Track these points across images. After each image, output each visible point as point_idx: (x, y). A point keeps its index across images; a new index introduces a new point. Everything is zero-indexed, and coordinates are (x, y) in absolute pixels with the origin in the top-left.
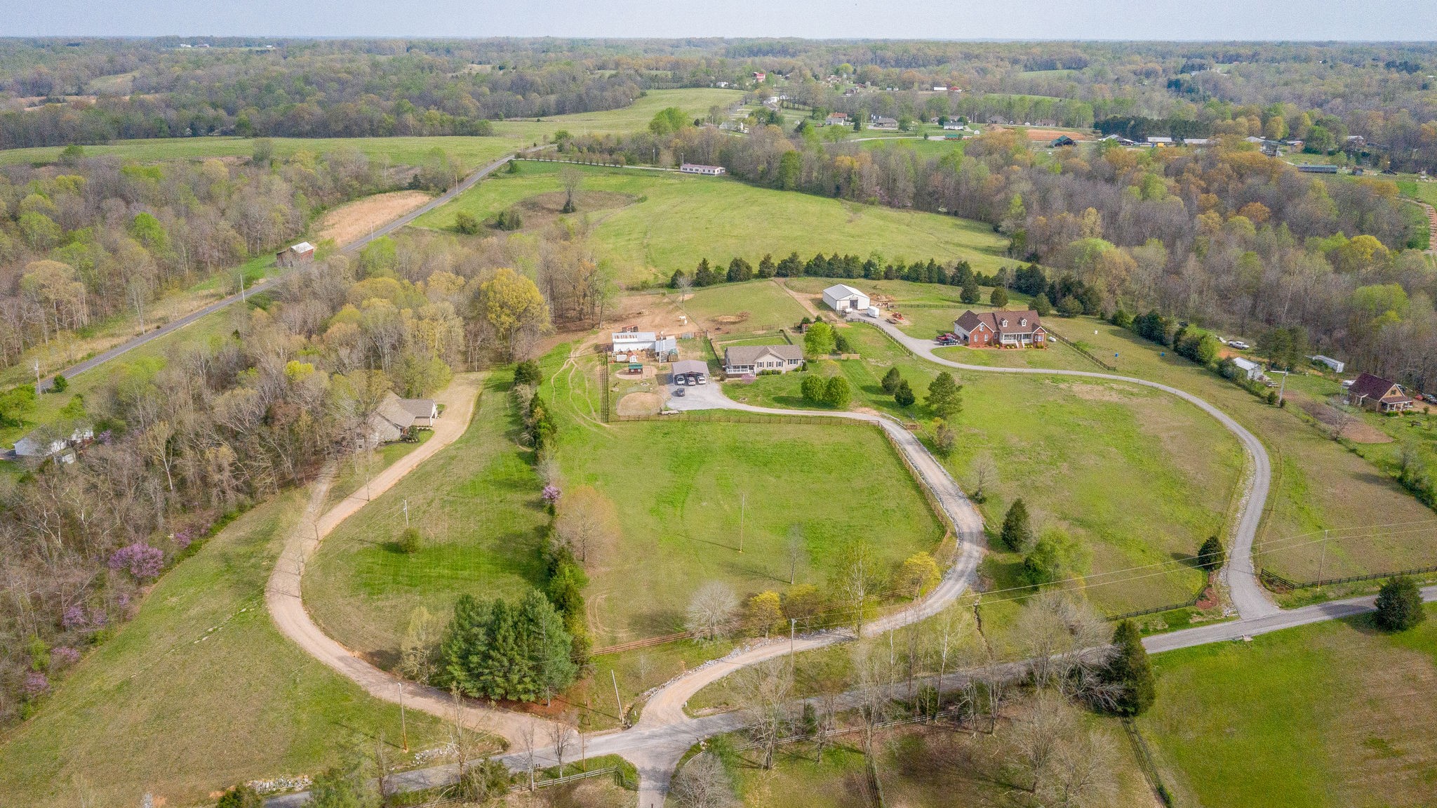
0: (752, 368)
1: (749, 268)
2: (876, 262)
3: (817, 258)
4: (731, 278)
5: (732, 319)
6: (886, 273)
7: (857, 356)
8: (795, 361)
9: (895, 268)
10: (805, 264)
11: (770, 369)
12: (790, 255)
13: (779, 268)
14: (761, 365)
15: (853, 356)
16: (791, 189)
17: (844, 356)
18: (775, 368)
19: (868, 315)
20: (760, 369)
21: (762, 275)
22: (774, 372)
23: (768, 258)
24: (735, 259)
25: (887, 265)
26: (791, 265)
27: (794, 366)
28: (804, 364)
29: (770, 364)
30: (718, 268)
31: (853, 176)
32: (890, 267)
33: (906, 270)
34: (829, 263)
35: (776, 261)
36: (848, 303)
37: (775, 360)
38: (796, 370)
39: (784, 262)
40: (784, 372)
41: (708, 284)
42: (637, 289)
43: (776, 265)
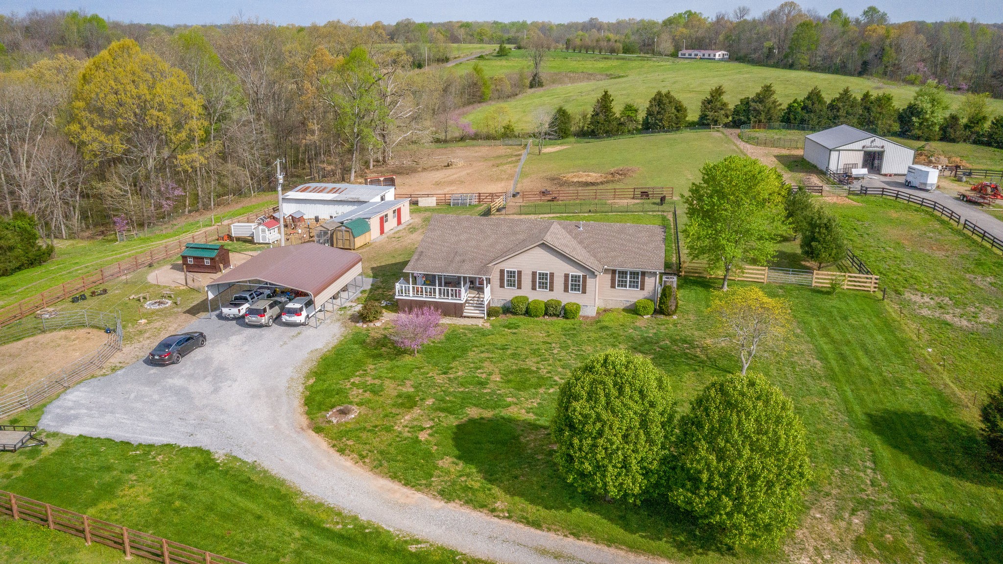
0: (476, 285)
1: (679, 108)
2: (927, 106)
3: (808, 98)
4: (648, 127)
5: (593, 177)
6: (943, 129)
7: (869, 283)
8: (637, 278)
9: (964, 121)
10: (785, 106)
11: (541, 296)
12: (759, 90)
13: (736, 112)
14: (513, 279)
15: (847, 281)
16: (803, 68)
17: (821, 278)
18: (560, 296)
19: (908, 185)
20: (509, 294)
21: (703, 123)
22: (552, 310)
23: (718, 92)
24: (659, 93)
25: (947, 114)
26: (760, 107)
27: (631, 295)
28: (666, 293)
29: (543, 281)
30: (629, 108)
31: (887, 48)
32: (954, 118)
33: (987, 125)
34: (832, 107)
35: (732, 100)
36: (859, 158)
37: (560, 269)
38: (634, 310)
39: (746, 102)
40: (590, 311)
41: (609, 134)
42: (488, 137)
43: (731, 107)
